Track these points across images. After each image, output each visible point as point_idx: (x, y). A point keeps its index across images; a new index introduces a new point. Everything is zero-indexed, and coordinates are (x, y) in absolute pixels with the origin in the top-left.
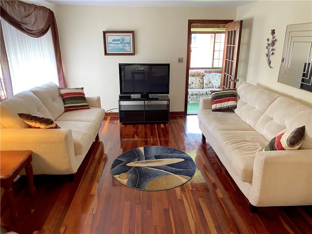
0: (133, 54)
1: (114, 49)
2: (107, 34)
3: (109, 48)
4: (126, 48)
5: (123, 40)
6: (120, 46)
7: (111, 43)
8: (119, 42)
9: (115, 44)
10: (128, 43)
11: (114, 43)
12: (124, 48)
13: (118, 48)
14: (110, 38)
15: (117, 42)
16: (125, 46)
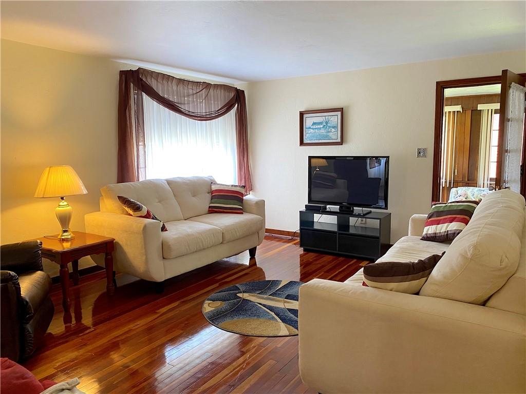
0: (341, 143)
1: (314, 137)
2: (305, 116)
3: (307, 135)
4: (330, 134)
5: (327, 123)
6: (323, 131)
7: (310, 128)
8: (321, 126)
9: (316, 128)
10: (334, 127)
11: (314, 127)
12: (328, 134)
13: (320, 135)
14: (309, 121)
15: (319, 127)
16: (328, 132)
